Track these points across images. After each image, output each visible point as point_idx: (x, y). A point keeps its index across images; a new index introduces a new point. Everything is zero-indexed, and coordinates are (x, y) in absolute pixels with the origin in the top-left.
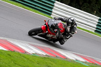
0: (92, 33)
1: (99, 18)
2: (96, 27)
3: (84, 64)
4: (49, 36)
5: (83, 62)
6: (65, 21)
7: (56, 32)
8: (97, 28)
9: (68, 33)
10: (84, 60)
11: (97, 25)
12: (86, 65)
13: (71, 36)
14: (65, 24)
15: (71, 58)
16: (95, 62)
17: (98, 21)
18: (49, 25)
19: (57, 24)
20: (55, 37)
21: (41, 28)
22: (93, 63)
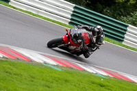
0: (65, 25)
1: (74, 5)
2: (70, 17)
3: (55, 68)
4: (72, 47)
5: (54, 66)
6: (90, 30)
7: (80, 43)
8: (72, 19)
9: (94, 44)
10: (55, 63)
11: (72, 15)
12: (58, 69)
13: (98, 48)
14: (91, 33)
15: (38, 61)
16: (71, 66)
17: (73, 9)
18: (71, 35)
19: (81, 34)
20: (79, 49)
21: (62, 39)
22: (68, 66)
